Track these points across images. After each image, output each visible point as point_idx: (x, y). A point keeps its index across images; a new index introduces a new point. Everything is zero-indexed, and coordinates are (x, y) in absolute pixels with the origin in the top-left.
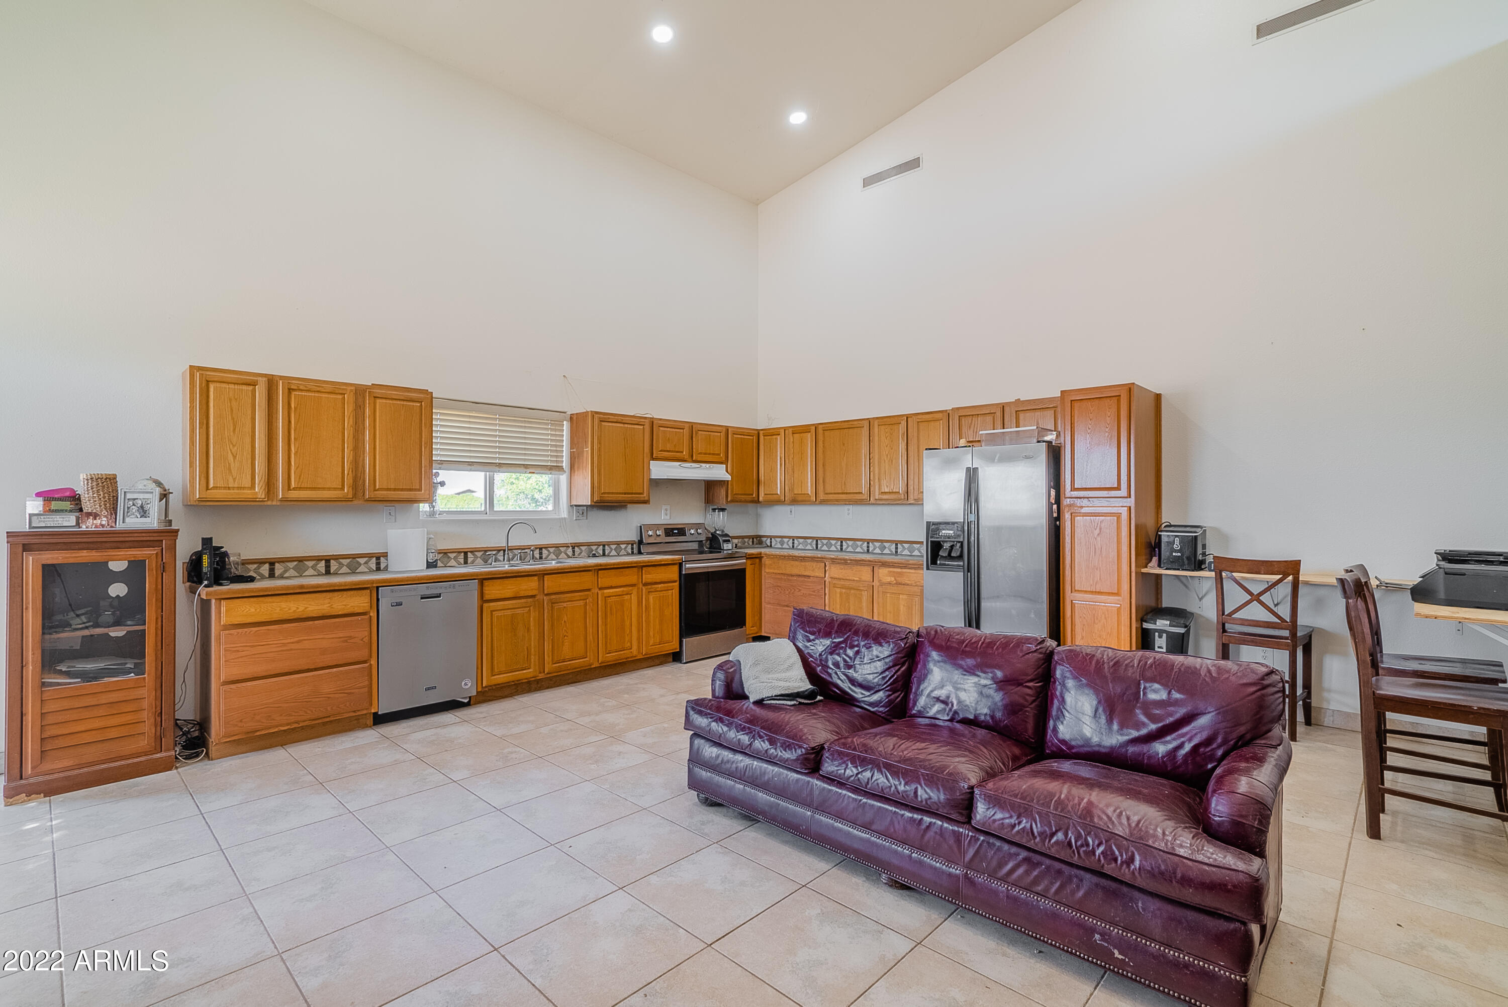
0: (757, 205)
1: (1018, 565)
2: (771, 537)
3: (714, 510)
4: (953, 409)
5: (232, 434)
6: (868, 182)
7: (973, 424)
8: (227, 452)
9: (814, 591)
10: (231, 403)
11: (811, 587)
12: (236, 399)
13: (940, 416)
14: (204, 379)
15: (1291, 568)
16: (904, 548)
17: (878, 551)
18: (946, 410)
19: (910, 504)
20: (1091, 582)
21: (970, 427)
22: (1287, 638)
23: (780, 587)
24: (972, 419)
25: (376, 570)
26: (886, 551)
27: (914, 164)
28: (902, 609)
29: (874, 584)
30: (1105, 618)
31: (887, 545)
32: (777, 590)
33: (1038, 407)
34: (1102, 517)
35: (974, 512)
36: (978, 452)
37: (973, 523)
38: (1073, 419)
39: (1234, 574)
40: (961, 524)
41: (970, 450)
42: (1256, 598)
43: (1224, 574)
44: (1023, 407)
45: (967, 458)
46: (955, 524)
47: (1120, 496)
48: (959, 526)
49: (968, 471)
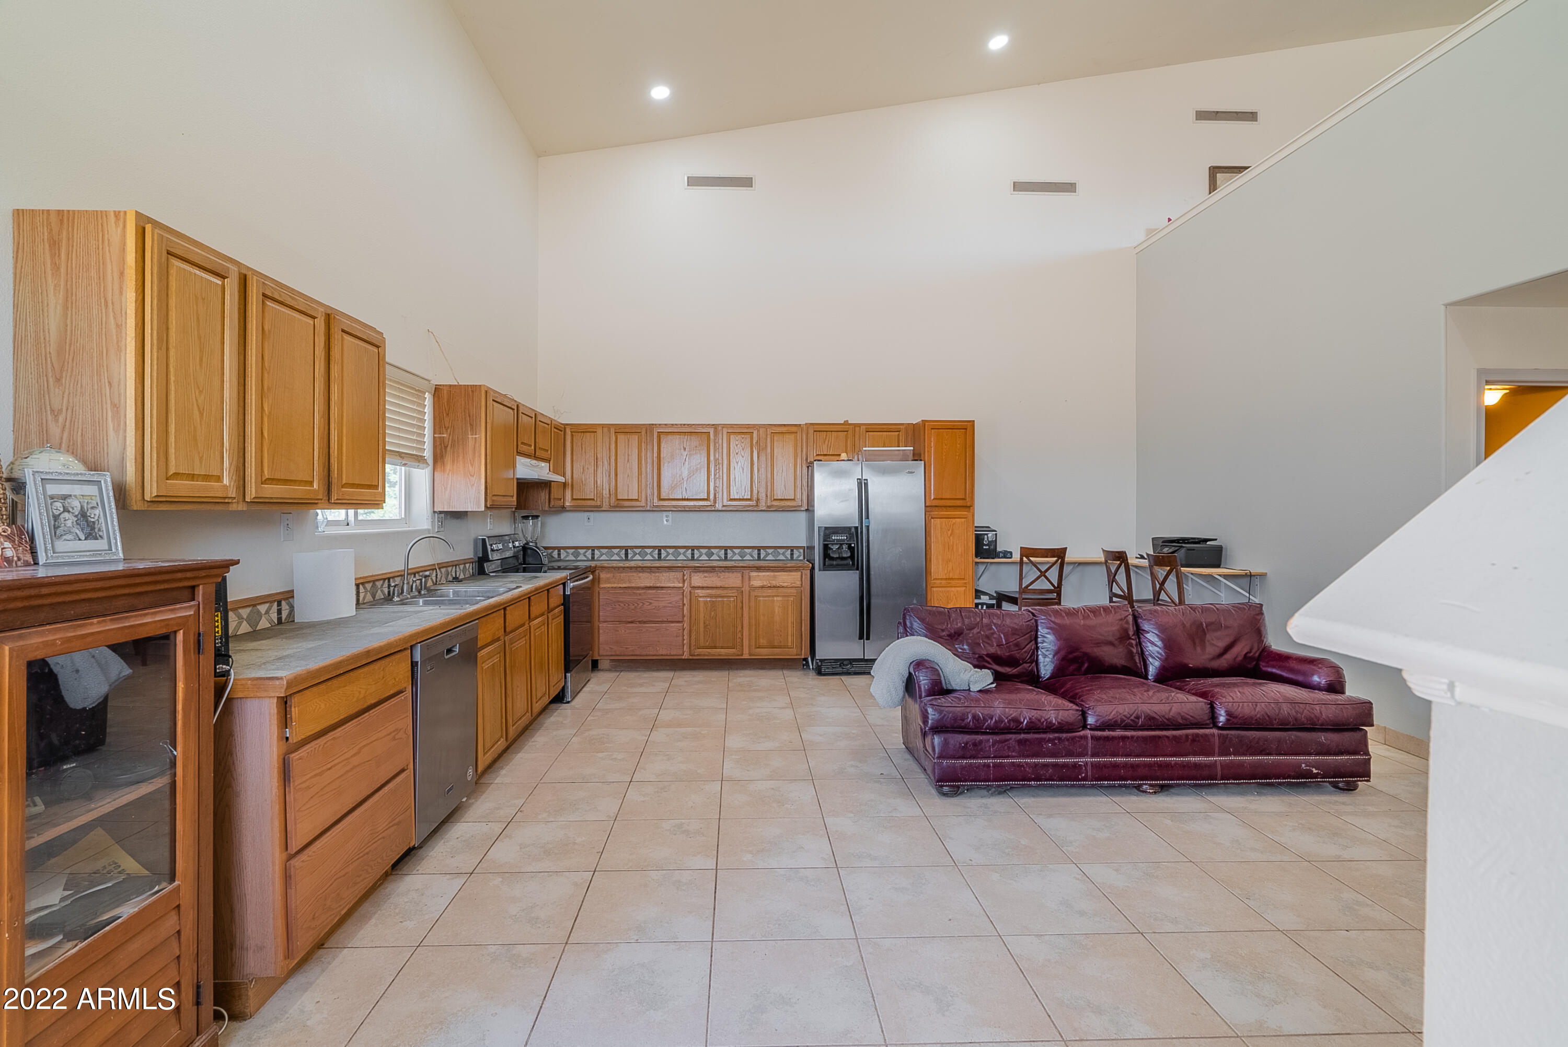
0: (539, 157)
1: (903, 561)
2: (559, 549)
3: (526, 518)
4: (806, 424)
5: (198, 367)
6: (693, 181)
7: (827, 439)
8: (193, 405)
9: (670, 603)
10: (197, 306)
11: (667, 599)
12: (203, 299)
13: (794, 429)
14: (164, 248)
15: (1060, 554)
16: (734, 554)
17: (704, 557)
18: (800, 425)
19: (761, 511)
20: (946, 571)
21: (824, 442)
22: (1055, 599)
23: (621, 602)
24: (826, 435)
25: (278, 624)
26: (715, 557)
27: (746, 182)
28: (776, 611)
29: (743, 589)
30: (956, 598)
31: (714, 551)
32: (617, 606)
33: (885, 430)
34: (954, 520)
35: (868, 517)
36: (867, 466)
37: (868, 527)
38: (931, 444)
39: (1032, 559)
40: (856, 528)
41: (858, 464)
42: (1043, 574)
43: (1025, 559)
44: (872, 429)
45: (857, 470)
46: (850, 528)
47: (966, 505)
48: (853, 530)
49: (860, 482)
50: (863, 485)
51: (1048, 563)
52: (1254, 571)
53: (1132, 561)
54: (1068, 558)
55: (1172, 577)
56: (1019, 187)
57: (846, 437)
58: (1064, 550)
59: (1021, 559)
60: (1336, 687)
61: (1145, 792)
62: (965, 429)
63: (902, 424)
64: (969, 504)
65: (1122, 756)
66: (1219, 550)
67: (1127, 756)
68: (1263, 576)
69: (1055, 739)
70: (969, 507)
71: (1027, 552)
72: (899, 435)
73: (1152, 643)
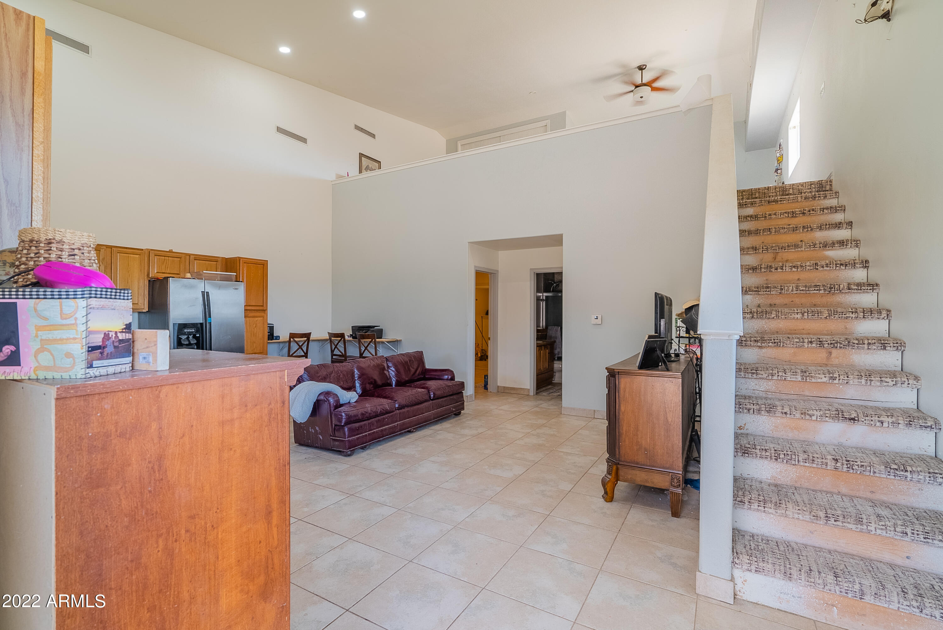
7: (165, 262)
15: (308, 336)
21: (163, 264)
24: (165, 259)
33: (208, 260)
34: (257, 319)
35: (210, 317)
36: (208, 283)
37: (210, 323)
38: (244, 271)
39: (295, 339)
40: (201, 324)
41: (202, 281)
42: (300, 347)
43: (292, 339)
44: (198, 258)
45: (201, 286)
46: (197, 324)
47: (263, 309)
48: (199, 325)
49: (203, 293)
50: (206, 297)
51: (302, 341)
52: (398, 339)
53: (346, 338)
54: (312, 337)
55: (372, 345)
56: (279, 130)
57: (180, 262)
58: (309, 334)
59: (290, 339)
60: (453, 379)
61: (413, 432)
62: (263, 265)
63: (219, 257)
64: (265, 309)
65: (407, 419)
66: (381, 331)
67: (408, 418)
68: (400, 341)
69: (388, 416)
70: (265, 311)
71: (292, 336)
72: (217, 264)
73: (393, 371)
